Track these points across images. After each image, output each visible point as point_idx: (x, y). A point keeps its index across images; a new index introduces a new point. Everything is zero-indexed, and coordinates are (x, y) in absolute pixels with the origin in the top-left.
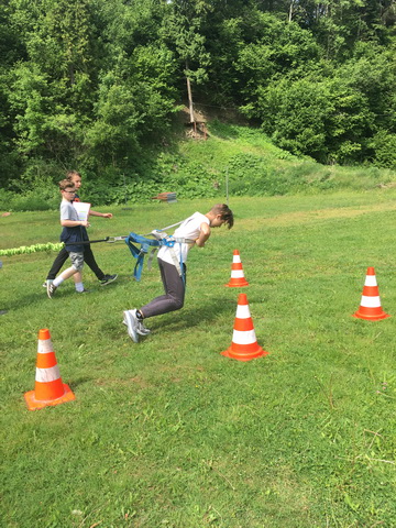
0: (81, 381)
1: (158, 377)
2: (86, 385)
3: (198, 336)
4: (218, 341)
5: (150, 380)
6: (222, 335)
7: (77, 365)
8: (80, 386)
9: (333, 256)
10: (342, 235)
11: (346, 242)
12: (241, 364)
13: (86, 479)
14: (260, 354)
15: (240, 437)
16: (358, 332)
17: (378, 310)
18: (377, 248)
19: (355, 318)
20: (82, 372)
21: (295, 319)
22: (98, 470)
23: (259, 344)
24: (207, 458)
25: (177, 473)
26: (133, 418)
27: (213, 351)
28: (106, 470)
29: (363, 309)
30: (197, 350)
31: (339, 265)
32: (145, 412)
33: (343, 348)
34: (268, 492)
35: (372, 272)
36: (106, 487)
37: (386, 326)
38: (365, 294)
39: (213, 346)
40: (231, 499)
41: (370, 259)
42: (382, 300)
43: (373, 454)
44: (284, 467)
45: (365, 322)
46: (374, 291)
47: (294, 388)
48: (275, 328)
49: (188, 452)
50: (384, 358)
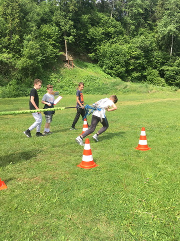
0: (10, 179)
1: (47, 177)
2: (12, 181)
3: (67, 158)
4: (75, 160)
5: (44, 179)
6: (78, 157)
7: (8, 172)
8: (10, 182)
9: (128, 122)
10: (132, 113)
11: (133, 116)
12: (86, 170)
13: (11, 225)
14: (95, 166)
15: (84, 204)
16: (137, 156)
17: (146, 146)
18: (147, 119)
19: (136, 150)
20: (11, 175)
21: (111, 150)
22: (17, 221)
23: (94, 161)
24: (69, 214)
25: (54, 222)
26: (35, 196)
27: (73, 165)
28: (21, 221)
29: (140, 146)
30: (66, 164)
31: (130, 126)
32: (40, 194)
33: (131, 163)
34: (96, 229)
35: (143, 129)
36: (21, 229)
37: (149, 153)
38: (141, 139)
39: (73, 162)
40: (79, 233)
41: (143, 124)
42: (148, 142)
43: (142, 210)
44: (103, 217)
45: (140, 151)
46: (144, 138)
47: (109, 181)
48: (102, 154)
49: (60, 211)
50: (148, 167)
